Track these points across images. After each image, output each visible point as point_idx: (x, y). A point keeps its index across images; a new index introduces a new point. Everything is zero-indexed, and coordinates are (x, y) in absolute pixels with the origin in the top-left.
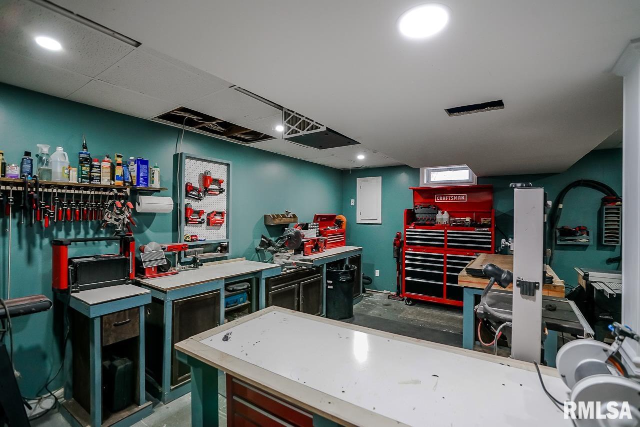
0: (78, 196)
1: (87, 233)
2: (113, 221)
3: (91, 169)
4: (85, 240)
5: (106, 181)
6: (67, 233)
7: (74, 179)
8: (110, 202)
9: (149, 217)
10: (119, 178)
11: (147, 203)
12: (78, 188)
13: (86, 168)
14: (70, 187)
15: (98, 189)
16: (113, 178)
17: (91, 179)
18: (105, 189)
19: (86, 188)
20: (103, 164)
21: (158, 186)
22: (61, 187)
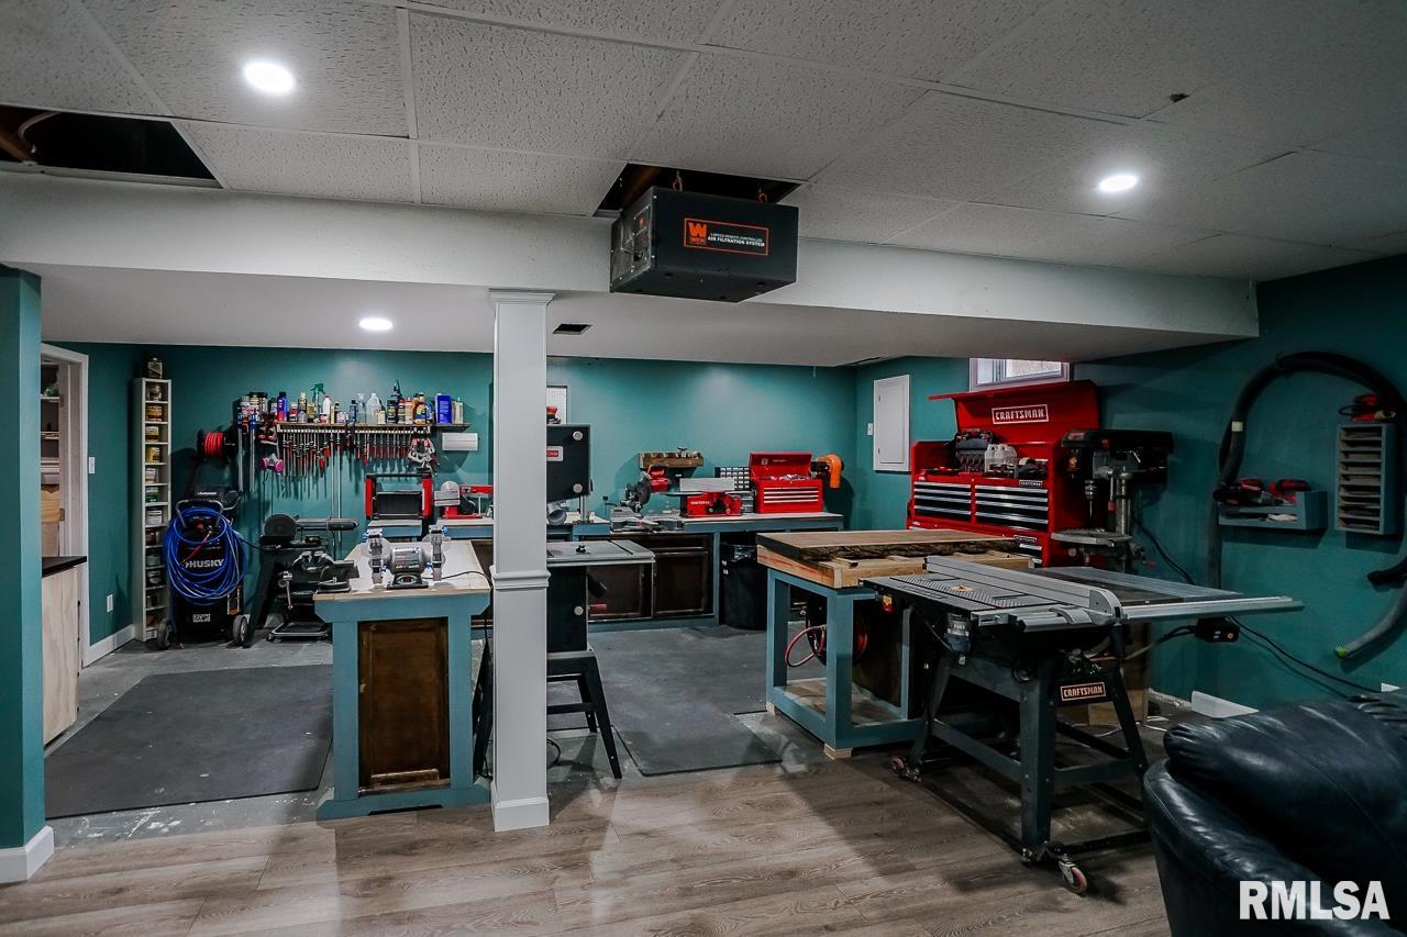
0: (385, 435)
1: (400, 470)
2: (417, 459)
3: (397, 410)
4: (398, 476)
5: (408, 422)
6: (384, 470)
7: (382, 422)
8: (415, 442)
9: (460, 456)
10: (419, 417)
11: (451, 441)
12: (384, 429)
13: (392, 410)
14: (378, 428)
15: (401, 429)
16: (415, 416)
17: (397, 419)
18: (408, 428)
19: (391, 429)
20: (407, 404)
21: (461, 422)
22: (371, 428)
